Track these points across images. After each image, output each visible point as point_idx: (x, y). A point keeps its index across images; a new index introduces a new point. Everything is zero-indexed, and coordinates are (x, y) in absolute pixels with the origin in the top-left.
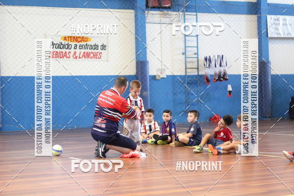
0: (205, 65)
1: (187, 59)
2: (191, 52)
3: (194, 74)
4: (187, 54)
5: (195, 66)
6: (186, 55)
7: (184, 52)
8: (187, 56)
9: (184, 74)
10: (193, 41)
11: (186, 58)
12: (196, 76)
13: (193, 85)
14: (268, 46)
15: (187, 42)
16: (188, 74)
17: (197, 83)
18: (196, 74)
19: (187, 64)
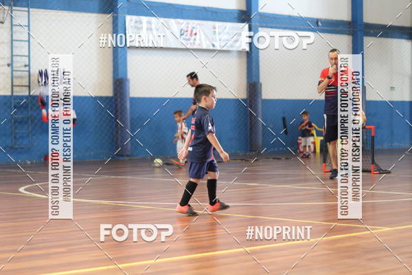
0: (39, 82)
1: (14, 72)
2: (20, 63)
3: (24, 94)
4: (14, 65)
5: (25, 82)
6: (12, 67)
7: (10, 62)
8: (14, 69)
9: (9, 94)
10: (23, 47)
11: (12, 71)
12: (27, 97)
13: (22, 110)
14: (126, 58)
15: (14, 49)
16: (15, 94)
17: (27, 106)
18: (27, 94)
19: (14, 80)
